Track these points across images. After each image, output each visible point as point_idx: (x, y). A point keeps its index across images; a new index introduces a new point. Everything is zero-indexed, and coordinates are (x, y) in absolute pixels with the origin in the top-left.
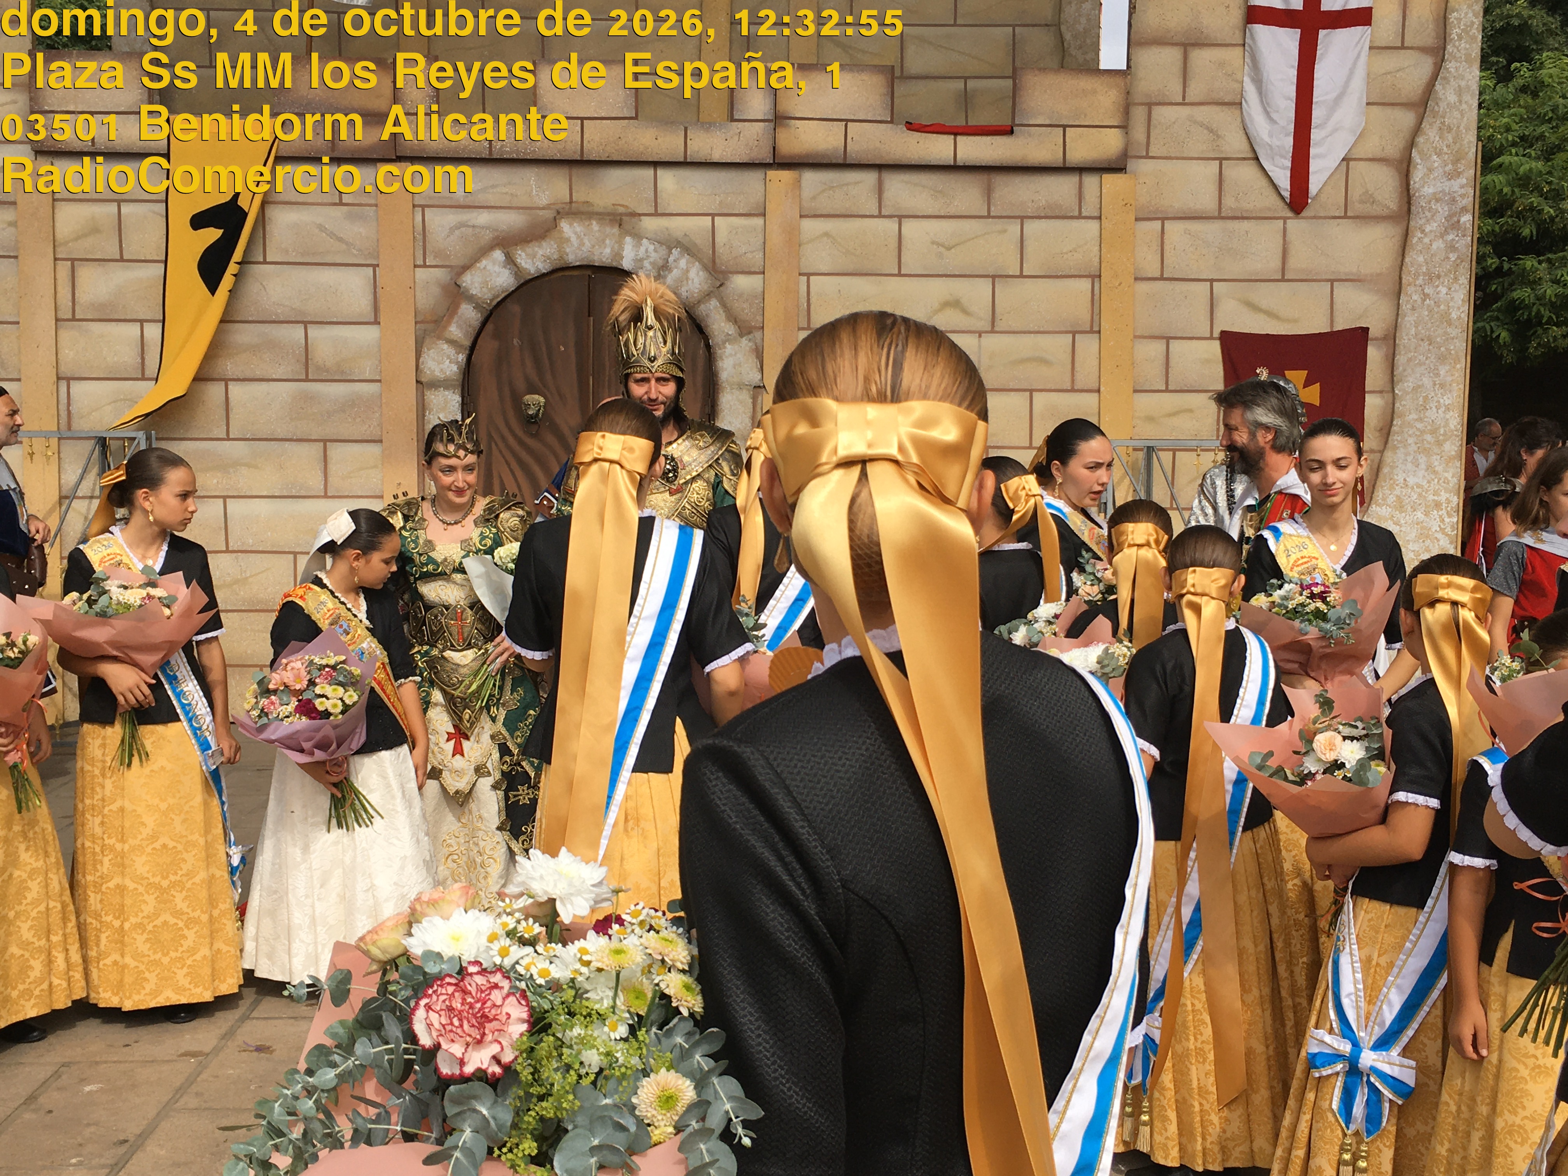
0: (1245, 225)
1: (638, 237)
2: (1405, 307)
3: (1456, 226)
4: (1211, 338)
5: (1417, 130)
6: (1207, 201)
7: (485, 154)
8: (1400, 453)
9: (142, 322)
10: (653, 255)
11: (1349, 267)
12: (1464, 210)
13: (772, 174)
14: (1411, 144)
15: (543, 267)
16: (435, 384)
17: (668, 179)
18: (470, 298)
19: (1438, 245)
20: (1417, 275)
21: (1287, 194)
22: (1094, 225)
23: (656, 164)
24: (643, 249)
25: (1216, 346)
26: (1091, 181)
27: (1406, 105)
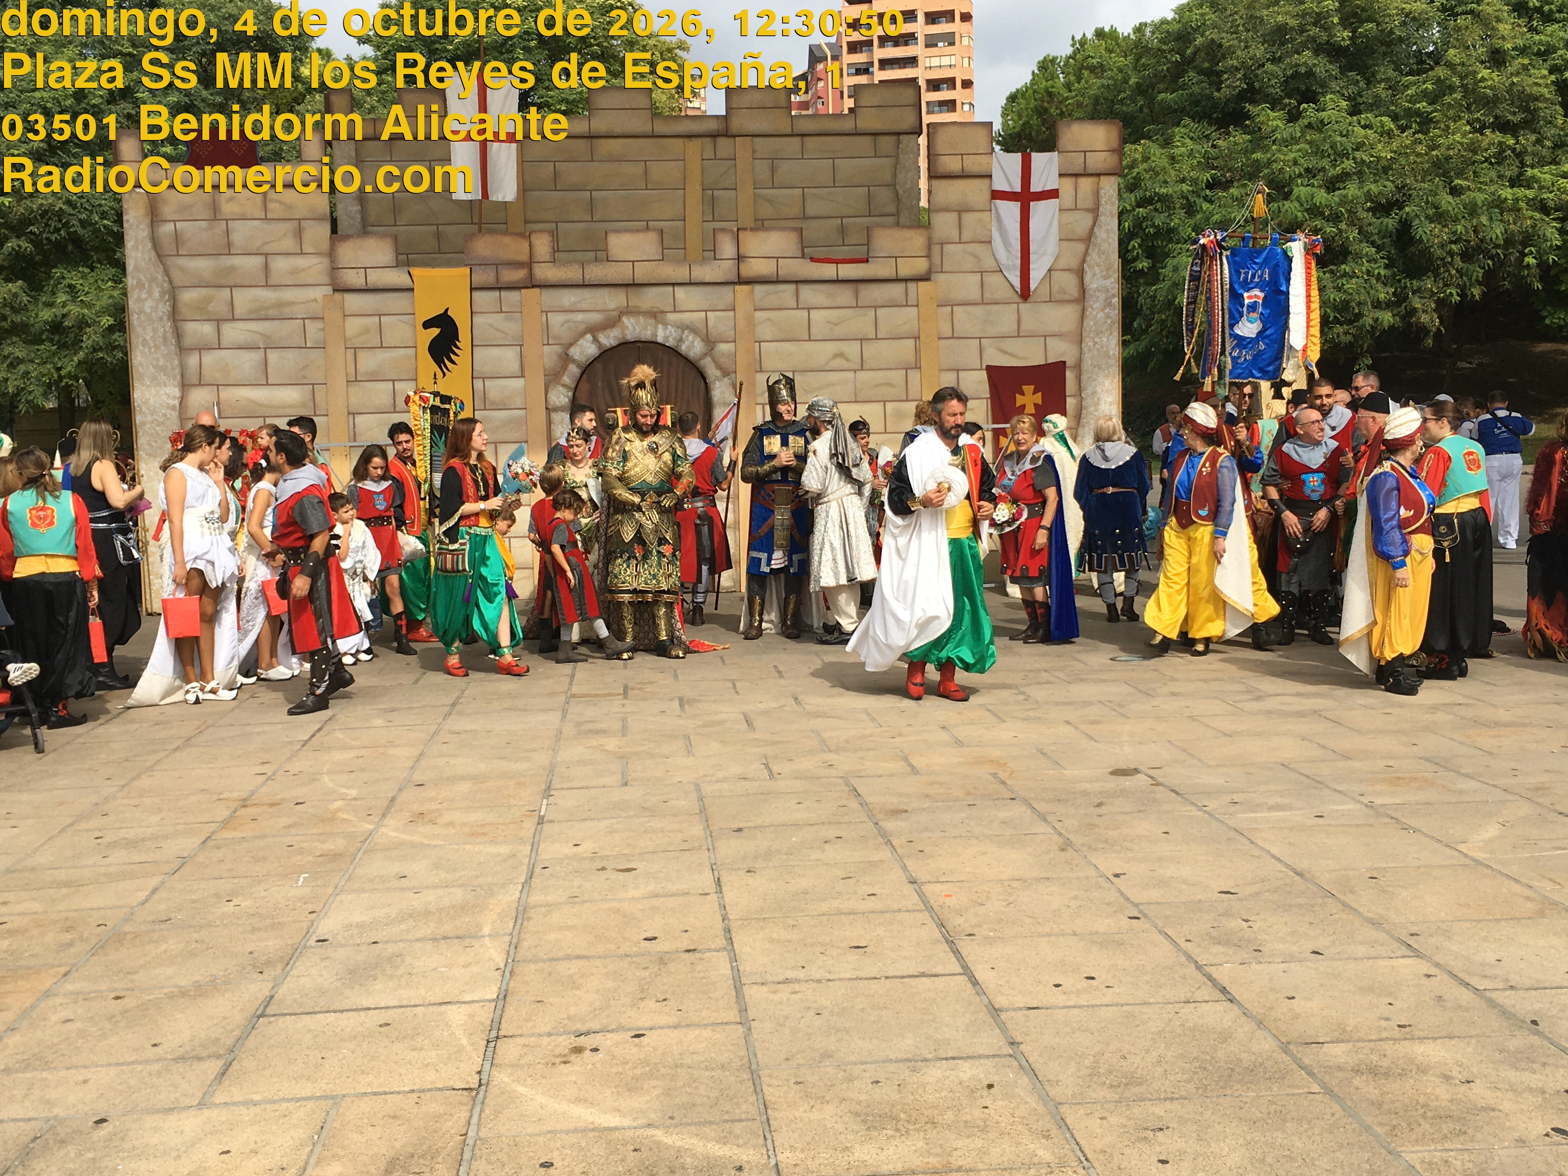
0: (997, 307)
1: (665, 324)
2: (1085, 349)
3: (1110, 305)
4: (981, 369)
5: (1086, 254)
6: (975, 295)
7: (581, 283)
8: (1086, 429)
9: (394, 381)
10: (674, 334)
11: (1055, 329)
12: (1113, 296)
13: (737, 287)
14: (1084, 261)
15: (614, 343)
16: (556, 409)
17: (680, 292)
18: (574, 361)
19: (1101, 315)
20: (1090, 332)
21: (1019, 290)
22: (915, 309)
23: (673, 285)
24: (668, 332)
25: (984, 374)
26: (912, 286)
27: (1080, 240)
